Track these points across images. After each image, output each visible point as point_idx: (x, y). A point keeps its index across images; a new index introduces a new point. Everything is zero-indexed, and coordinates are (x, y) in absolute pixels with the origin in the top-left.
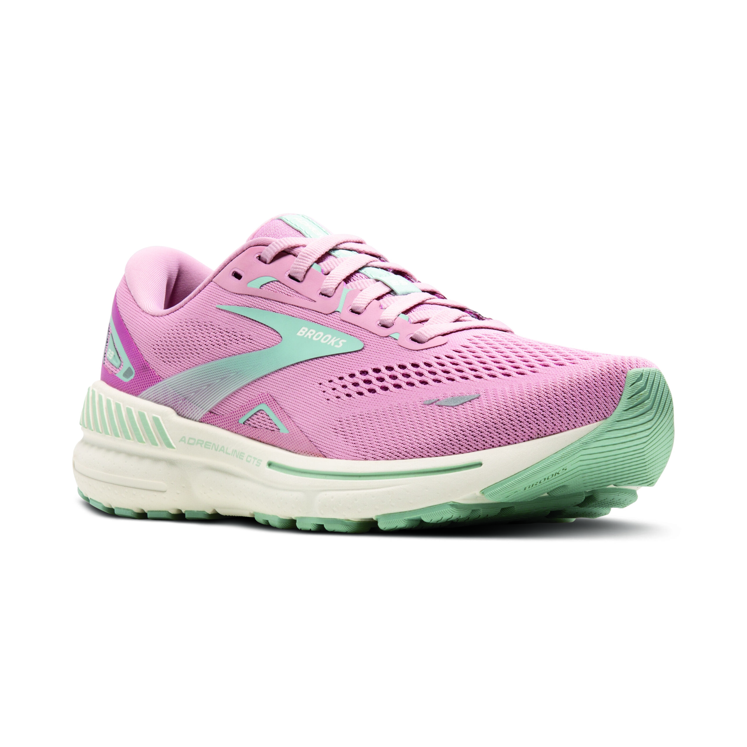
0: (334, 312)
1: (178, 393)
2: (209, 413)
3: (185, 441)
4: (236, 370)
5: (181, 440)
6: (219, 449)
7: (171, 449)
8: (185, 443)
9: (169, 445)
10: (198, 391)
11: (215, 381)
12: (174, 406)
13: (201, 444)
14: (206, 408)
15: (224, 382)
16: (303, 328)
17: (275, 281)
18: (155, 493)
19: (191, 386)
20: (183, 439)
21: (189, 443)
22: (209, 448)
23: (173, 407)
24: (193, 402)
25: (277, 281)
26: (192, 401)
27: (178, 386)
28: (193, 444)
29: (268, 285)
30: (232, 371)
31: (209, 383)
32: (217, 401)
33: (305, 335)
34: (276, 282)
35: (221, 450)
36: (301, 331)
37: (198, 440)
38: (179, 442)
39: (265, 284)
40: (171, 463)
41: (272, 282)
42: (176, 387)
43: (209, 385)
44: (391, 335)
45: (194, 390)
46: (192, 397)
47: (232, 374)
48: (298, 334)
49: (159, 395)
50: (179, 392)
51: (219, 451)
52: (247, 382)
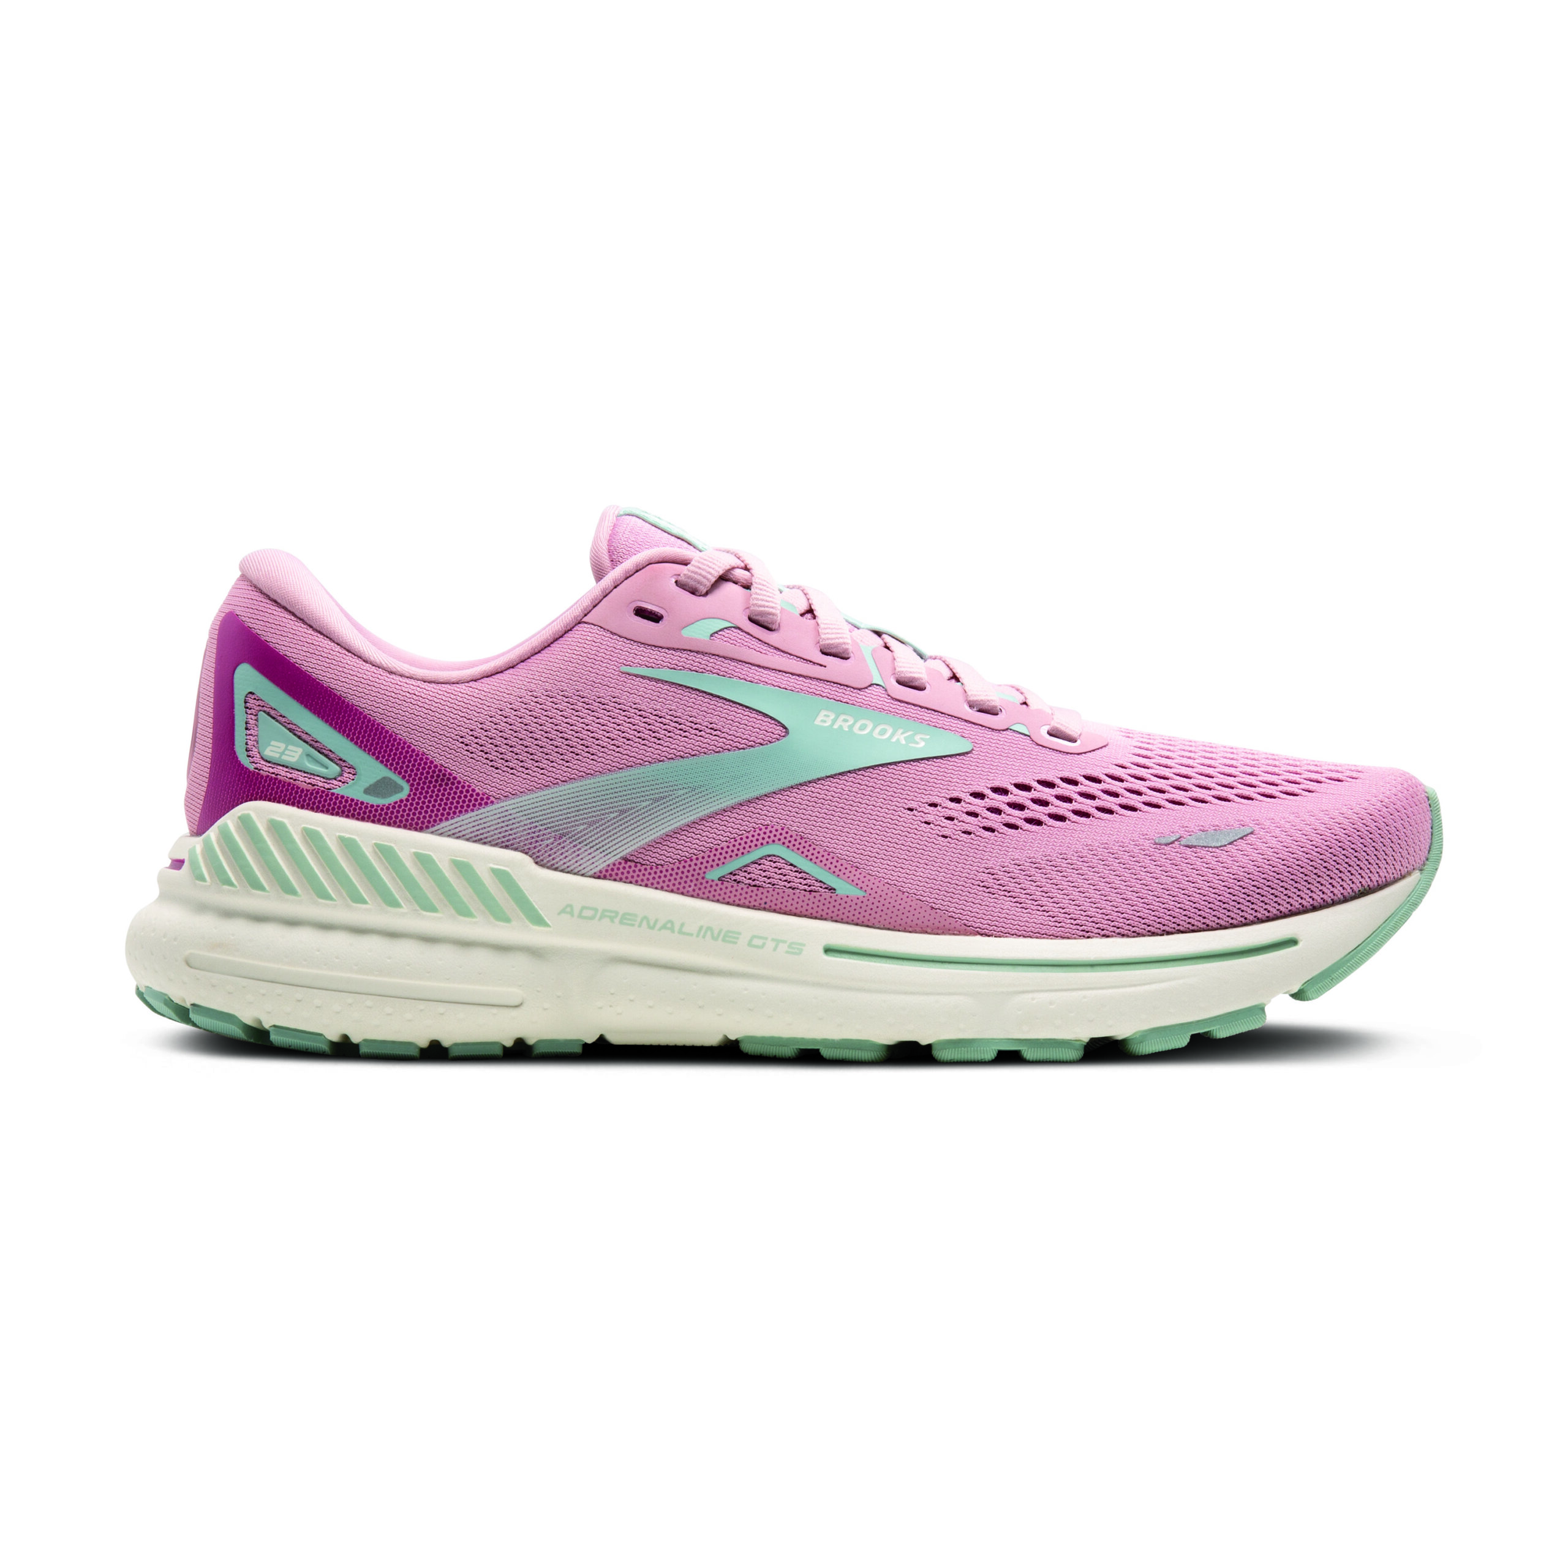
0: (870, 686)
1: (542, 825)
2: (623, 862)
3: (572, 914)
4: (690, 785)
5: (563, 911)
6: (658, 926)
7: (542, 928)
8: (572, 915)
9: (538, 920)
10: (595, 822)
11: (638, 804)
12: (529, 849)
13: (612, 919)
14: (615, 852)
15: (663, 806)
16: (823, 713)
17: (731, 627)
18: (494, 1010)
19: (577, 813)
20: (567, 910)
21: (580, 916)
22: (633, 925)
23: (527, 851)
24: (582, 842)
25: (734, 627)
26: (580, 840)
27: (541, 813)
28: (592, 918)
29: (720, 633)
30: (681, 787)
31: (625, 807)
32: (647, 840)
33: (833, 724)
34: (733, 629)
35: (664, 927)
36: (821, 717)
37: (604, 911)
38: (559, 914)
39: (716, 633)
40: (535, 953)
41: (726, 628)
42: (538, 814)
43: (622, 812)
44: (1011, 728)
45: (586, 820)
46: (581, 832)
47: (681, 792)
48: (818, 722)
49: (489, 829)
50: (544, 824)
51: (660, 929)
52: (723, 806)
